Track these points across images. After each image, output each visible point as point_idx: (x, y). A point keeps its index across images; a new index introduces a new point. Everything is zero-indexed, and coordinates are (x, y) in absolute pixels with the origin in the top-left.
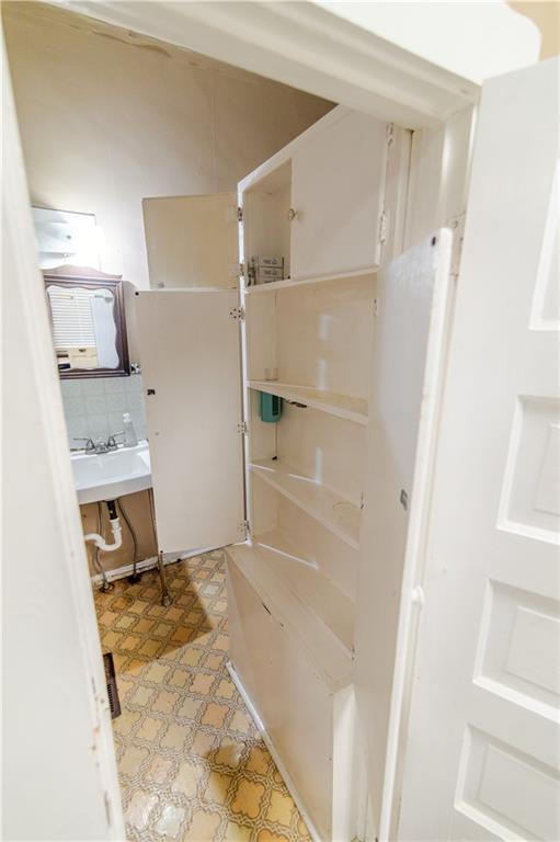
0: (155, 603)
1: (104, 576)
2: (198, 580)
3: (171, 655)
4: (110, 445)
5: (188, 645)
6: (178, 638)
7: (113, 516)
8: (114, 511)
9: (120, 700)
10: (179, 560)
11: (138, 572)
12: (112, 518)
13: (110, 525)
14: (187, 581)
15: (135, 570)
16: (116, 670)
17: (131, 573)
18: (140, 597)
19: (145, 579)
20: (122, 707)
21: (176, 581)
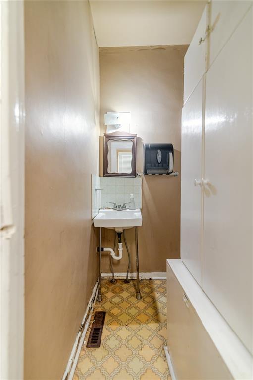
0: (133, 296)
1: (113, 275)
2: (159, 292)
3: (134, 326)
4: (124, 208)
5: (144, 325)
6: (140, 319)
7: (120, 242)
8: (121, 239)
9: (102, 339)
10: (150, 279)
11: (129, 278)
12: (119, 243)
13: (118, 245)
14: (152, 291)
15: (127, 276)
16: (105, 321)
17: (125, 278)
18: (127, 290)
19: (131, 283)
20: (101, 344)
21: (146, 288)
